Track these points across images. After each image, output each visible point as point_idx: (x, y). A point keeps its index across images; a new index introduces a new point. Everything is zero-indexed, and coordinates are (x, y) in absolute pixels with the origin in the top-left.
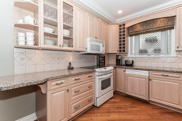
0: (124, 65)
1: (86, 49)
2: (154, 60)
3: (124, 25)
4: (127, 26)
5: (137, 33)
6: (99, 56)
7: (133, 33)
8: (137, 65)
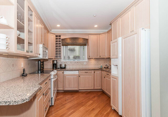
0: (59, 68)
1: (40, 55)
2: (78, 64)
3: (60, 36)
4: (62, 37)
5: (67, 44)
6: (41, 61)
7: (65, 44)
8: (68, 67)
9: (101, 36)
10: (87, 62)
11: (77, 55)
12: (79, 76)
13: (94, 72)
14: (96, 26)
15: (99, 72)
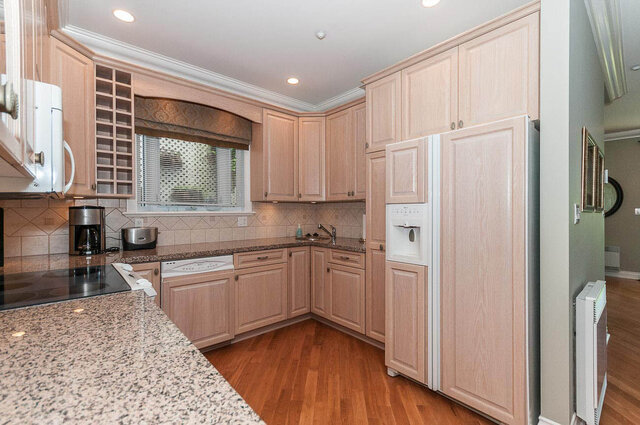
4: (139, 88)
7: (149, 126)
8: (165, 241)
9: (305, 124)
10: (248, 215)
11: (190, 188)
12: (237, 278)
13: (290, 255)
14: (293, 81)
15: (300, 253)
